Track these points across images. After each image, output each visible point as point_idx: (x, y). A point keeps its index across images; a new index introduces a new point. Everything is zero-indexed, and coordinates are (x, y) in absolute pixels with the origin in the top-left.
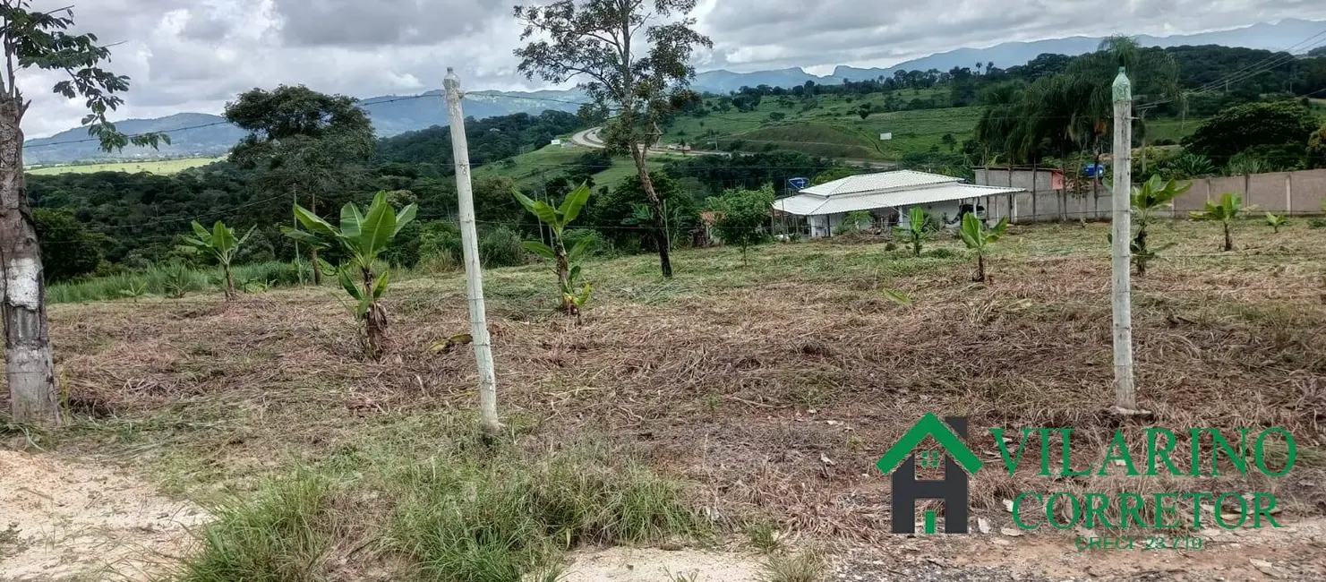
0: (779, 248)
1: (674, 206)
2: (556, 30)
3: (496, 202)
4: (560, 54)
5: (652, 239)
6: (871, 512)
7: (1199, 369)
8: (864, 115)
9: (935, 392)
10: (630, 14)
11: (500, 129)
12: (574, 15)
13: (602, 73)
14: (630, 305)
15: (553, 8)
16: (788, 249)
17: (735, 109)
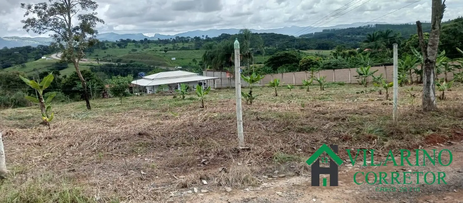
0: (135, 98)
1: (94, 83)
2: (39, 14)
3: (16, 81)
4: (41, 23)
5: (85, 96)
6: (158, 190)
7: (264, 133)
8: (166, 51)
9: (183, 146)
10: (71, 9)
11: (19, 52)
12: (47, 8)
13: (59, 31)
14: (72, 121)
15: (38, 5)
16: (139, 98)
17: (118, 47)
